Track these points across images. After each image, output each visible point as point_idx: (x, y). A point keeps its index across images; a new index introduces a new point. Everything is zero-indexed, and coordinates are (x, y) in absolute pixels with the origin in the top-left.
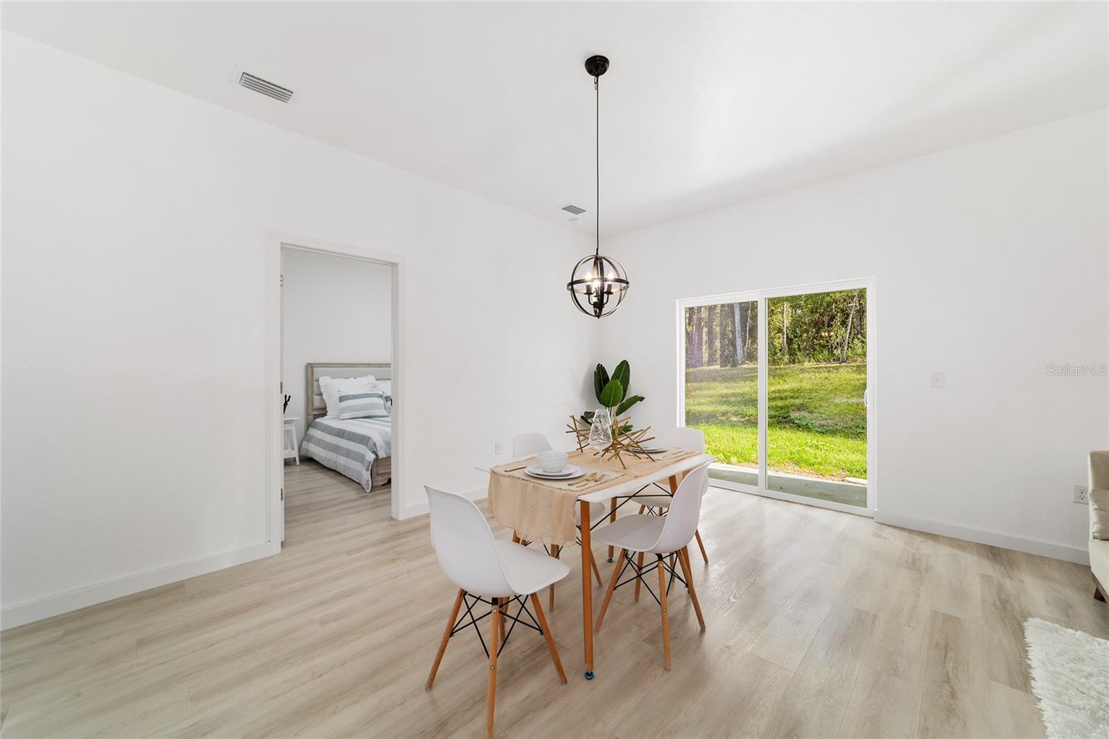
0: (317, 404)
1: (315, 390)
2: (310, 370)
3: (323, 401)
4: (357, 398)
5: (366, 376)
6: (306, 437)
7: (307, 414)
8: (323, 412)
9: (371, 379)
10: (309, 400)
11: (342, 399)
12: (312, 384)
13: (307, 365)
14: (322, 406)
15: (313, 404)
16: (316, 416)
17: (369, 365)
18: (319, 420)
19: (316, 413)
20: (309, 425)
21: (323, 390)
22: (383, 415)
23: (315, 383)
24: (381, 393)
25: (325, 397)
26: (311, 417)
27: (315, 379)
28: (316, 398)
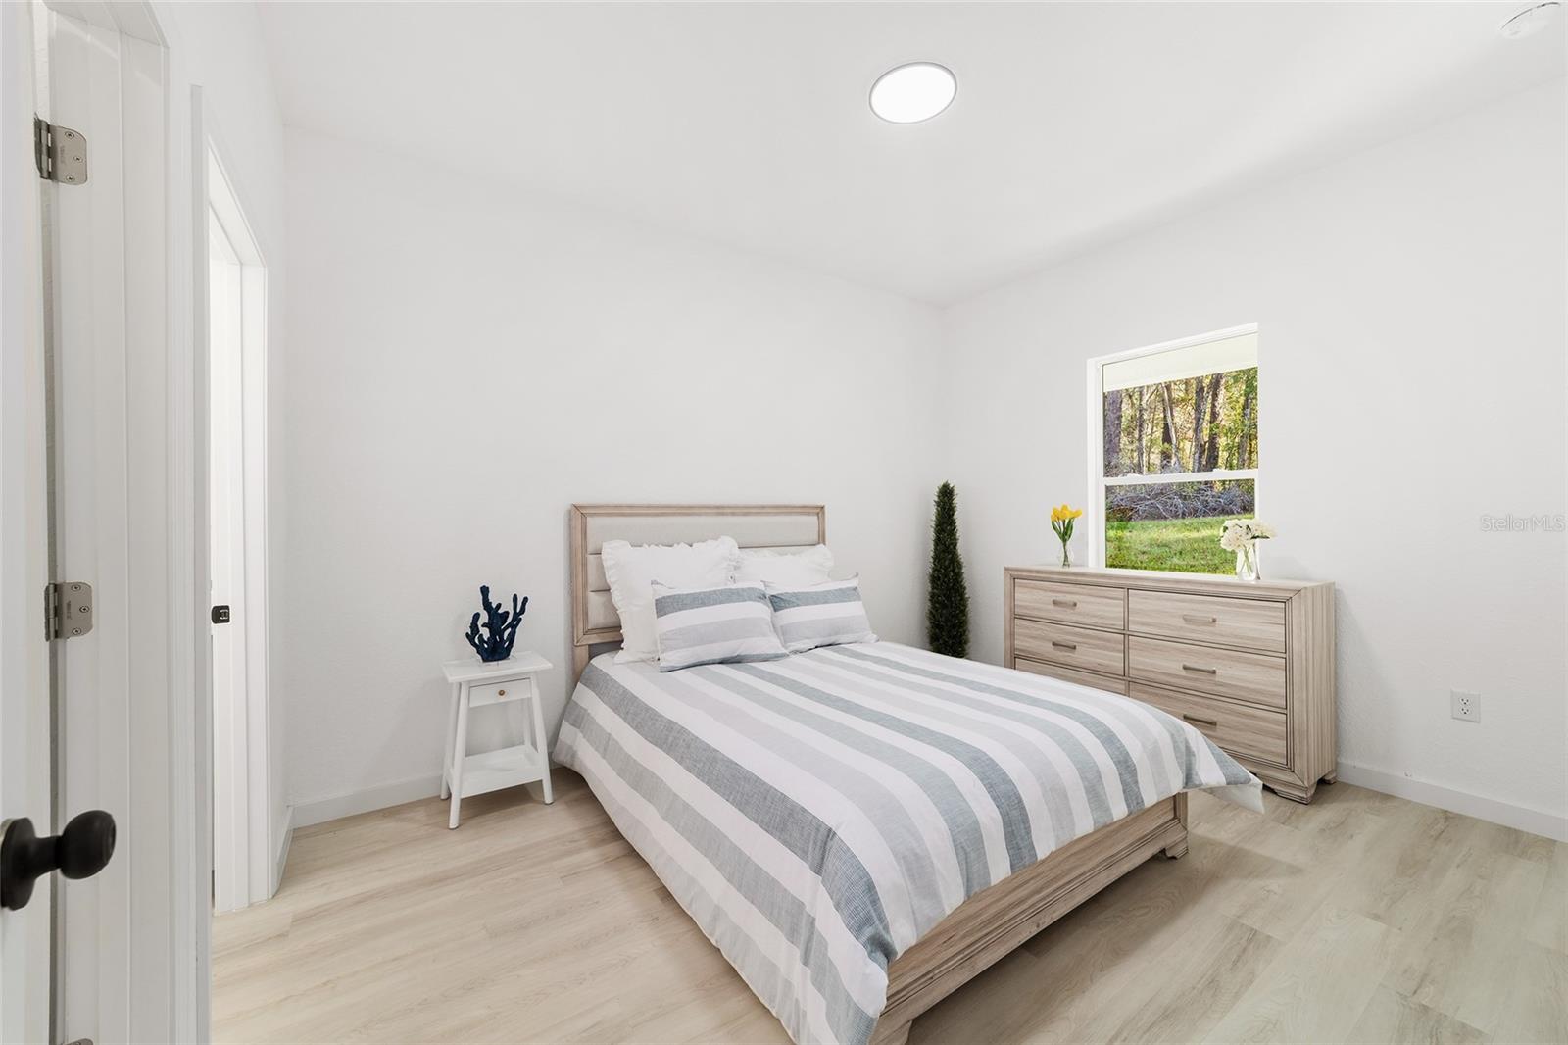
0: (597, 616)
1: (593, 580)
2: (578, 523)
3: (612, 608)
4: (703, 604)
5: (716, 539)
6: (568, 712)
7: (574, 645)
8: (612, 640)
9: (727, 545)
10: (577, 607)
11: (663, 606)
12: (585, 564)
13: (570, 512)
14: (610, 621)
15: (586, 614)
16: (594, 651)
17: (720, 510)
18: (601, 662)
19: (594, 639)
20: (578, 675)
21: (611, 578)
22: (772, 651)
23: (591, 558)
24: (762, 587)
25: (616, 596)
26: (583, 652)
27: (591, 548)
28: (595, 600)
